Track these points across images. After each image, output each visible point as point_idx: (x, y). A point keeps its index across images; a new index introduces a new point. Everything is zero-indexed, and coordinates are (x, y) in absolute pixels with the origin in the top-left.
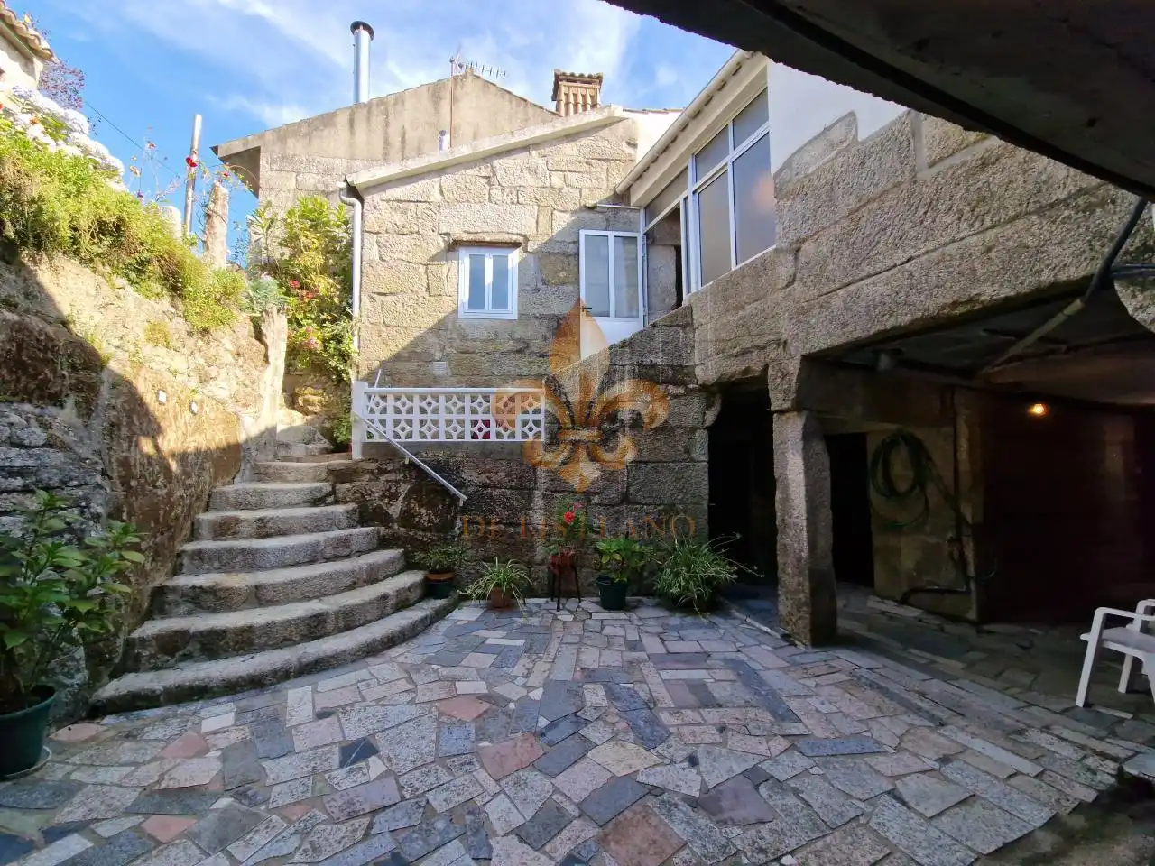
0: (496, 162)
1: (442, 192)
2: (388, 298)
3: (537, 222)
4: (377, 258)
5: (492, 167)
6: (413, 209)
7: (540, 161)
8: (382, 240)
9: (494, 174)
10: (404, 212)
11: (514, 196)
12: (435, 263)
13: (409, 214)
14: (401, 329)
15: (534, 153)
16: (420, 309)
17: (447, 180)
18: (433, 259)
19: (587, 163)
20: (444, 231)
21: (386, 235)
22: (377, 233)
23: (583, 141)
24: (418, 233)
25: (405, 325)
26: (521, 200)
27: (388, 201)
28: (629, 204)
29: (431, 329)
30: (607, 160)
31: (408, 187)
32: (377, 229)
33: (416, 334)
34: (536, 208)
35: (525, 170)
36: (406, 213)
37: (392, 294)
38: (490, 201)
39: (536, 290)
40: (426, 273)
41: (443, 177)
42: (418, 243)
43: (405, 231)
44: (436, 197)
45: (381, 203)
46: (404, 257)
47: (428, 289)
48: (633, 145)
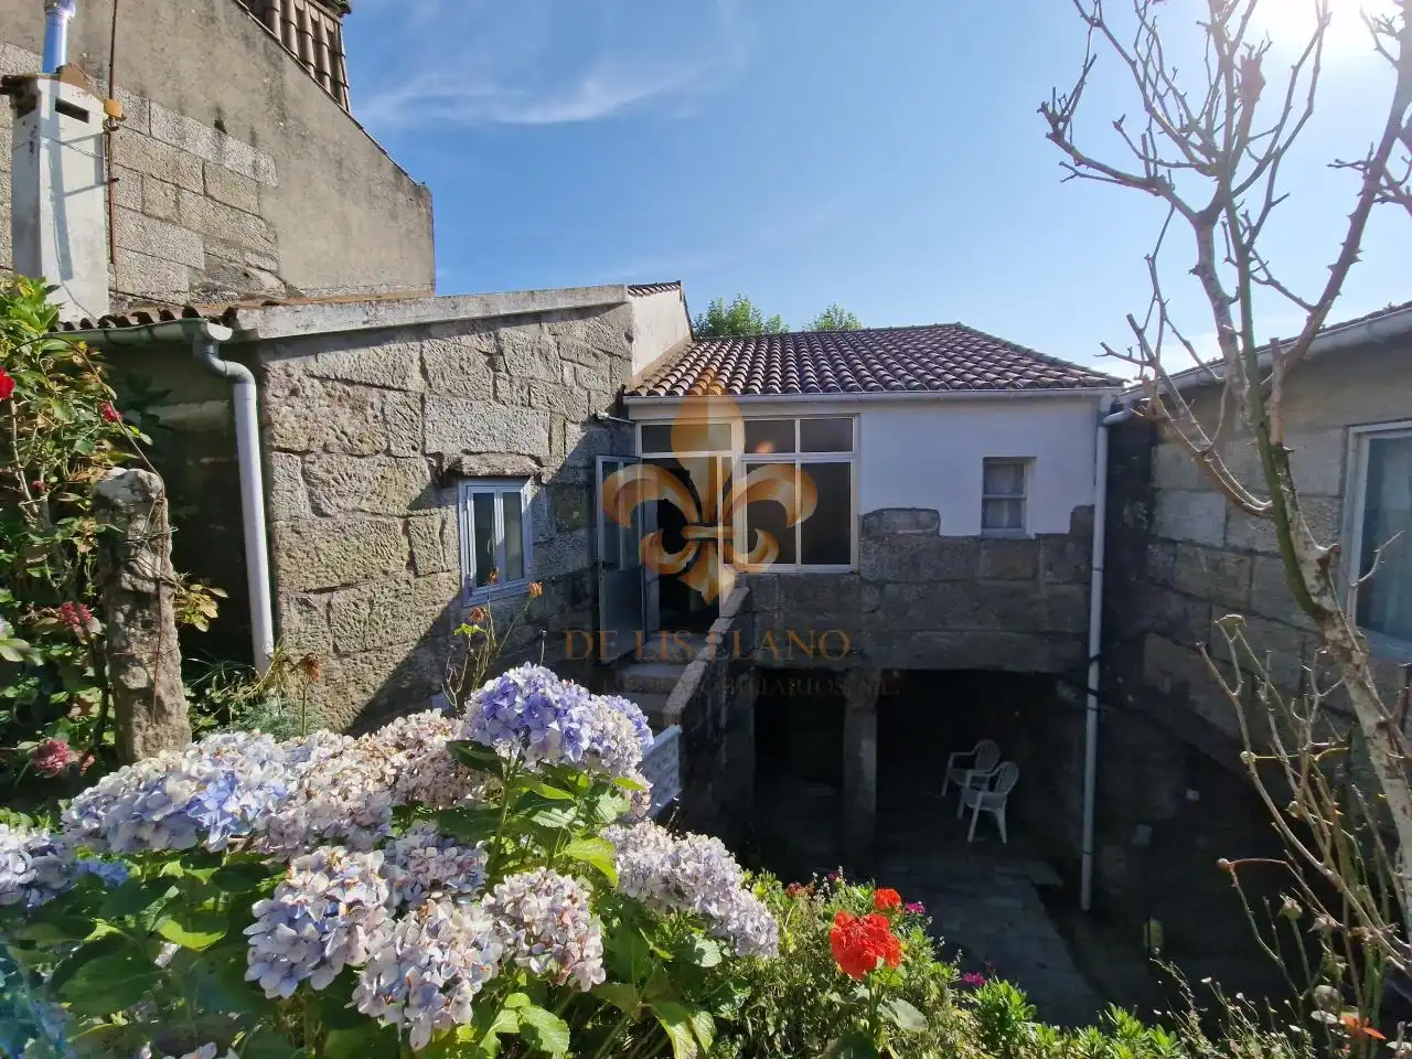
0: (504, 332)
1: (424, 372)
2: (339, 598)
3: (550, 438)
4: (307, 511)
5: (497, 339)
6: (378, 404)
7: (550, 340)
8: (315, 469)
9: (501, 352)
10: (359, 408)
11: (524, 394)
12: (421, 512)
13: (370, 411)
14: (371, 655)
15: (545, 325)
16: (402, 607)
17: (432, 349)
18: (417, 504)
19: (594, 355)
20: (433, 451)
21: (325, 457)
22: (303, 453)
23: (592, 321)
24: (388, 452)
25: (378, 643)
26: (533, 401)
27: (324, 379)
28: (627, 418)
29: (424, 639)
30: (611, 354)
31: (363, 352)
32: (303, 444)
33: (400, 654)
34: (549, 414)
35: (536, 354)
36: (362, 409)
37: (346, 586)
38: (496, 398)
39: (550, 541)
40: (406, 532)
41: (426, 344)
42: (389, 475)
43: (365, 448)
44: (416, 382)
45: (307, 382)
46: (365, 505)
47: (412, 564)
48: (630, 339)
